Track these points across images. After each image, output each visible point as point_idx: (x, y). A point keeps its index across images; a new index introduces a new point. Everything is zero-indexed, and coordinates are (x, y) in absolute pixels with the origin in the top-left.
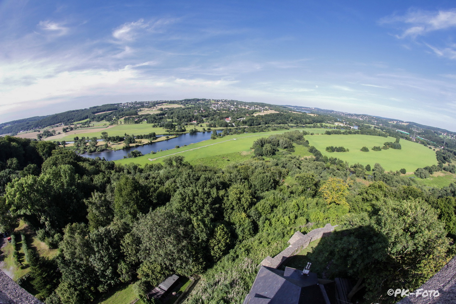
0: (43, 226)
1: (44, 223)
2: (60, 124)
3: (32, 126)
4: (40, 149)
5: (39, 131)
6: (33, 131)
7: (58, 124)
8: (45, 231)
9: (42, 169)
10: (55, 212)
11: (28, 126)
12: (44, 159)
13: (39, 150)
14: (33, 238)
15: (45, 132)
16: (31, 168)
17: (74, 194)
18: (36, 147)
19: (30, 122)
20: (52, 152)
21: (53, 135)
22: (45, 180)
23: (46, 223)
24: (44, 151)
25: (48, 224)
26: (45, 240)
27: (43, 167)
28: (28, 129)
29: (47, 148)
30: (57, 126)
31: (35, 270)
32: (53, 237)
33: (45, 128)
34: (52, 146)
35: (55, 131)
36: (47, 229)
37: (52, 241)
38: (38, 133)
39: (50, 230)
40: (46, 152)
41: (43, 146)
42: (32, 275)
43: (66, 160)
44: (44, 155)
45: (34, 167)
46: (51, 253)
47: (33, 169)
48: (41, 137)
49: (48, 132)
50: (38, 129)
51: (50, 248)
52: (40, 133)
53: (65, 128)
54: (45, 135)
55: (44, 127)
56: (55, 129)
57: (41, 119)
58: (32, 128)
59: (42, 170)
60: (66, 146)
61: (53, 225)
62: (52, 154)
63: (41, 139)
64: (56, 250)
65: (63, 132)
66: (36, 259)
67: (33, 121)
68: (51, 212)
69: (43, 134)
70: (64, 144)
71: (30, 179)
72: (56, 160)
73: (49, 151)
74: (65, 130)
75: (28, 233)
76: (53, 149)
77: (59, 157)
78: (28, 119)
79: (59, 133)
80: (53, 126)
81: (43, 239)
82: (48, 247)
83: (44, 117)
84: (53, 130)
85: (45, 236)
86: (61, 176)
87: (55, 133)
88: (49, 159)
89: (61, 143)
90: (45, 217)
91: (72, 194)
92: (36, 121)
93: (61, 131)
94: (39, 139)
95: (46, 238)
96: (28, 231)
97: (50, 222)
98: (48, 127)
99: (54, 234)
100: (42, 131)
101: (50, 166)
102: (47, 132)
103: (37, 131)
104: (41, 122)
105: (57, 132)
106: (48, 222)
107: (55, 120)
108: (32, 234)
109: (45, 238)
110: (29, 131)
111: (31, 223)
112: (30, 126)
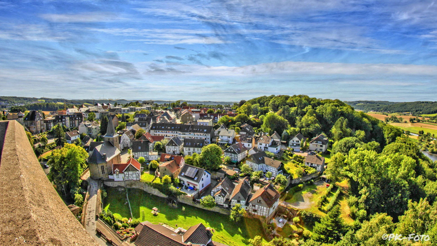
0: (359, 196)
1: (361, 195)
2: (408, 113)
3: (382, 109)
4: (387, 131)
5: (387, 115)
6: (382, 113)
7: (406, 113)
8: (357, 201)
9: (383, 149)
10: (377, 193)
11: (378, 108)
12: (387, 142)
13: (385, 132)
14: (344, 198)
15: (392, 117)
16: (374, 145)
17: (404, 189)
18: (384, 129)
19: (381, 105)
20: (396, 139)
21: (399, 122)
22: (385, 162)
23: (363, 196)
24: (389, 135)
25: (364, 198)
26: (352, 207)
27: (385, 149)
28: (378, 110)
29: (393, 133)
30: (405, 115)
31: (328, 220)
32: (359, 210)
33: (393, 114)
34: (398, 133)
35: (402, 119)
36: (360, 201)
37: (356, 212)
38: (385, 116)
39: (361, 203)
40: (392, 136)
41: (390, 130)
42: (322, 220)
43: (409, 151)
44: (388, 138)
45: (377, 145)
46: (347, 219)
47: (376, 146)
48: (388, 121)
49: (396, 118)
50: (386, 113)
51: (349, 215)
52: (387, 117)
53: (412, 118)
54: (392, 120)
55: (392, 112)
56: (403, 117)
57: (391, 104)
58: (382, 111)
59: (383, 151)
60: (409, 136)
61: (366, 201)
62: (396, 140)
63: (388, 123)
64: (352, 220)
65: (409, 122)
66: (336, 214)
67: (383, 105)
68: (373, 191)
69: (390, 119)
70: (408, 134)
71: (372, 154)
72: (400, 148)
73: (394, 136)
74: (412, 121)
75: (344, 192)
76: (398, 136)
77: (403, 145)
78: (378, 102)
79: (406, 122)
80: (401, 113)
81: (351, 205)
82: (349, 214)
83: (393, 103)
84: (400, 117)
85: (354, 204)
86: (400, 165)
87: (402, 121)
88: (392, 144)
89: (405, 132)
90: (366, 191)
91: (401, 187)
92: (386, 105)
93: (408, 121)
94: (385, 122)
95: (354, 206)
96: (345, 191)
97: (367, 198)
98: (396, 113)
99: (362, 209)
100: (390, 116)
101: (392, 151)
102: (394, 118)
103: (385, 114)
104: (390, 107)
105: (404, 120)
106: (365, 196)
107: (403, 108)
108: (346, 195)
109: (352, 206)
110: (378, 113)
111: (351, 187)
112: (380, 108)
